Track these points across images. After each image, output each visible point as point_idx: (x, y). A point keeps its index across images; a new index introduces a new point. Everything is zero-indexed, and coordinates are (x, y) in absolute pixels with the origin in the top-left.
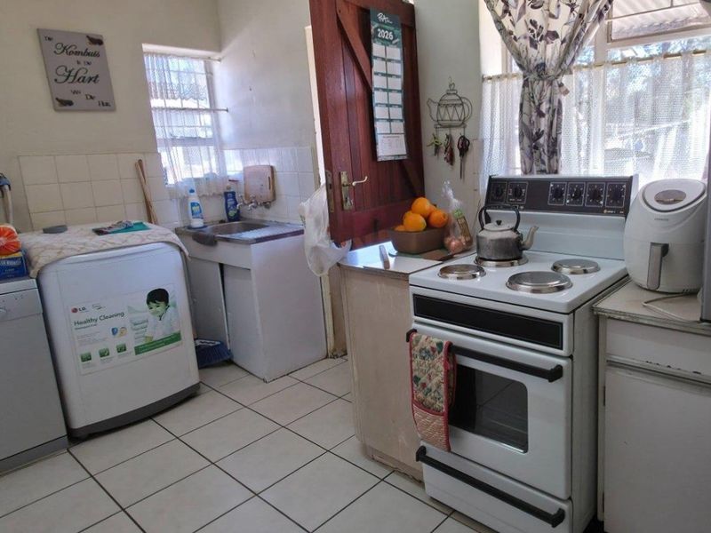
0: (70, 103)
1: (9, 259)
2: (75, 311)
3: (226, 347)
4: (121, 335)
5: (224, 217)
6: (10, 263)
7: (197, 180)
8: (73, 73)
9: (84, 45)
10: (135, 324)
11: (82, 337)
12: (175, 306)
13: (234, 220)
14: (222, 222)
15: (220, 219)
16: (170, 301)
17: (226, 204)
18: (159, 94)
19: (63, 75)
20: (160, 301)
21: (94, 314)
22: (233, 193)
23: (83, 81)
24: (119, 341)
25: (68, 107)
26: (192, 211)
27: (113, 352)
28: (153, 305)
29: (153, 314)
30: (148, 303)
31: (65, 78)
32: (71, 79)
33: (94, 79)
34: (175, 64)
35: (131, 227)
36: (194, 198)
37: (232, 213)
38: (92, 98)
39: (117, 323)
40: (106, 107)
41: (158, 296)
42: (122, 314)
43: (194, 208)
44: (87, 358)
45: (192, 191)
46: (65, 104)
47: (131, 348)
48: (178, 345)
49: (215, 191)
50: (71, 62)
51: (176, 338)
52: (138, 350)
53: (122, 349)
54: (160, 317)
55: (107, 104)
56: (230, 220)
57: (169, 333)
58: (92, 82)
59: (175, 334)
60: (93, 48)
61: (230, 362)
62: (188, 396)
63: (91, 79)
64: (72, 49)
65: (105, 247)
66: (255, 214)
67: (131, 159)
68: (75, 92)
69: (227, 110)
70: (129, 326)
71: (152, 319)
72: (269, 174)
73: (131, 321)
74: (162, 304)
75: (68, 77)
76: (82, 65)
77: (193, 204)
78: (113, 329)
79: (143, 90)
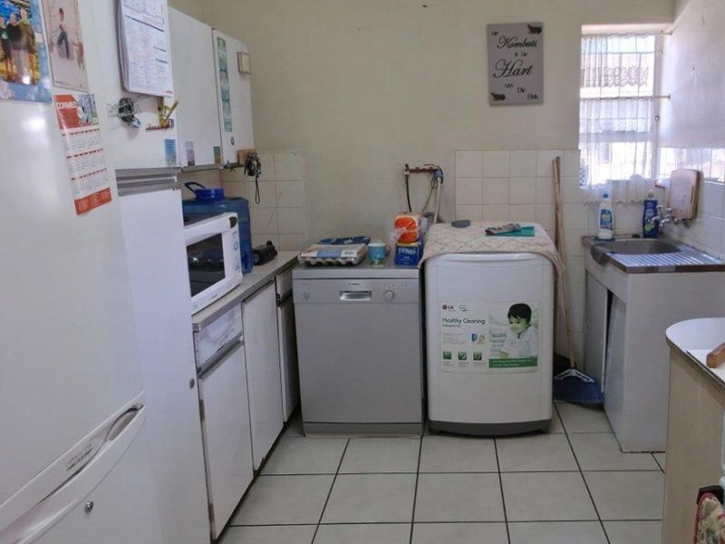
0: (502, 97)
1: (407, 247)
2: (445, 307)
3: (600, 388)
4: (478, 343)
5: (640, 231)
6: (408, 251)
7: (616, 183)
8: (510, 67)
9: (525, 35)
10: (494, 336)
11: (447, 334)
12: (536, 326)
13: (649, 237)
14: (636, 236)
15: (635, 232)
16: (532, 320)
17: (644, 216)
18: (591, 83)
19: (501, 69)
20: (522, 317)
21: (460, 315)
22: (655, 203)
23: (517, 74)
24: (477, 348)
25: (500, 102)
26: (602, 220)
27: (470, 357)
28: (514, 319)
29: (513, 329)
30: (509, 316)
31: (501, 72)
32: (507, 73)
33: (527, 71)
34: (614, 44)
35: (519, 231)
36: (606, 205)
37: (648, 228)
38: (523, 91)
39: (477, 329)
40: (533, 100)
41: (521, 312)
42: (483, 322)
43: (604, 216)
44: (448, 356)
45: (606, 196)
46: (498, 98)
47: (485, 359)
48: (533, 371)
49: (634, 199)
50: (509, 55)
51: (532, 362)
52: (493, 363)
53: (478, 357)
54: (519, 334)
55: (536, 97)
56: (646, 235)
57: (526, 355)
58: (525, 74)
59: (532, 358)
60: (531, 38)
61: (600, 408)
62: (536, 430)
63: (525, 70)
64: (513, 41)
65: (481, 249)
66: (675, 232)
67: (548, 157)
68: (509, 86)
69: (669, 97)
70: (487, 337)
71: (511, 335)
72: (693, 182)
73: (491, 331)
74: (523, 321)
75: (505, 70)
76: (519, 57)
77: (604, 212)
78: (473, 335)
79: (574, 77)
